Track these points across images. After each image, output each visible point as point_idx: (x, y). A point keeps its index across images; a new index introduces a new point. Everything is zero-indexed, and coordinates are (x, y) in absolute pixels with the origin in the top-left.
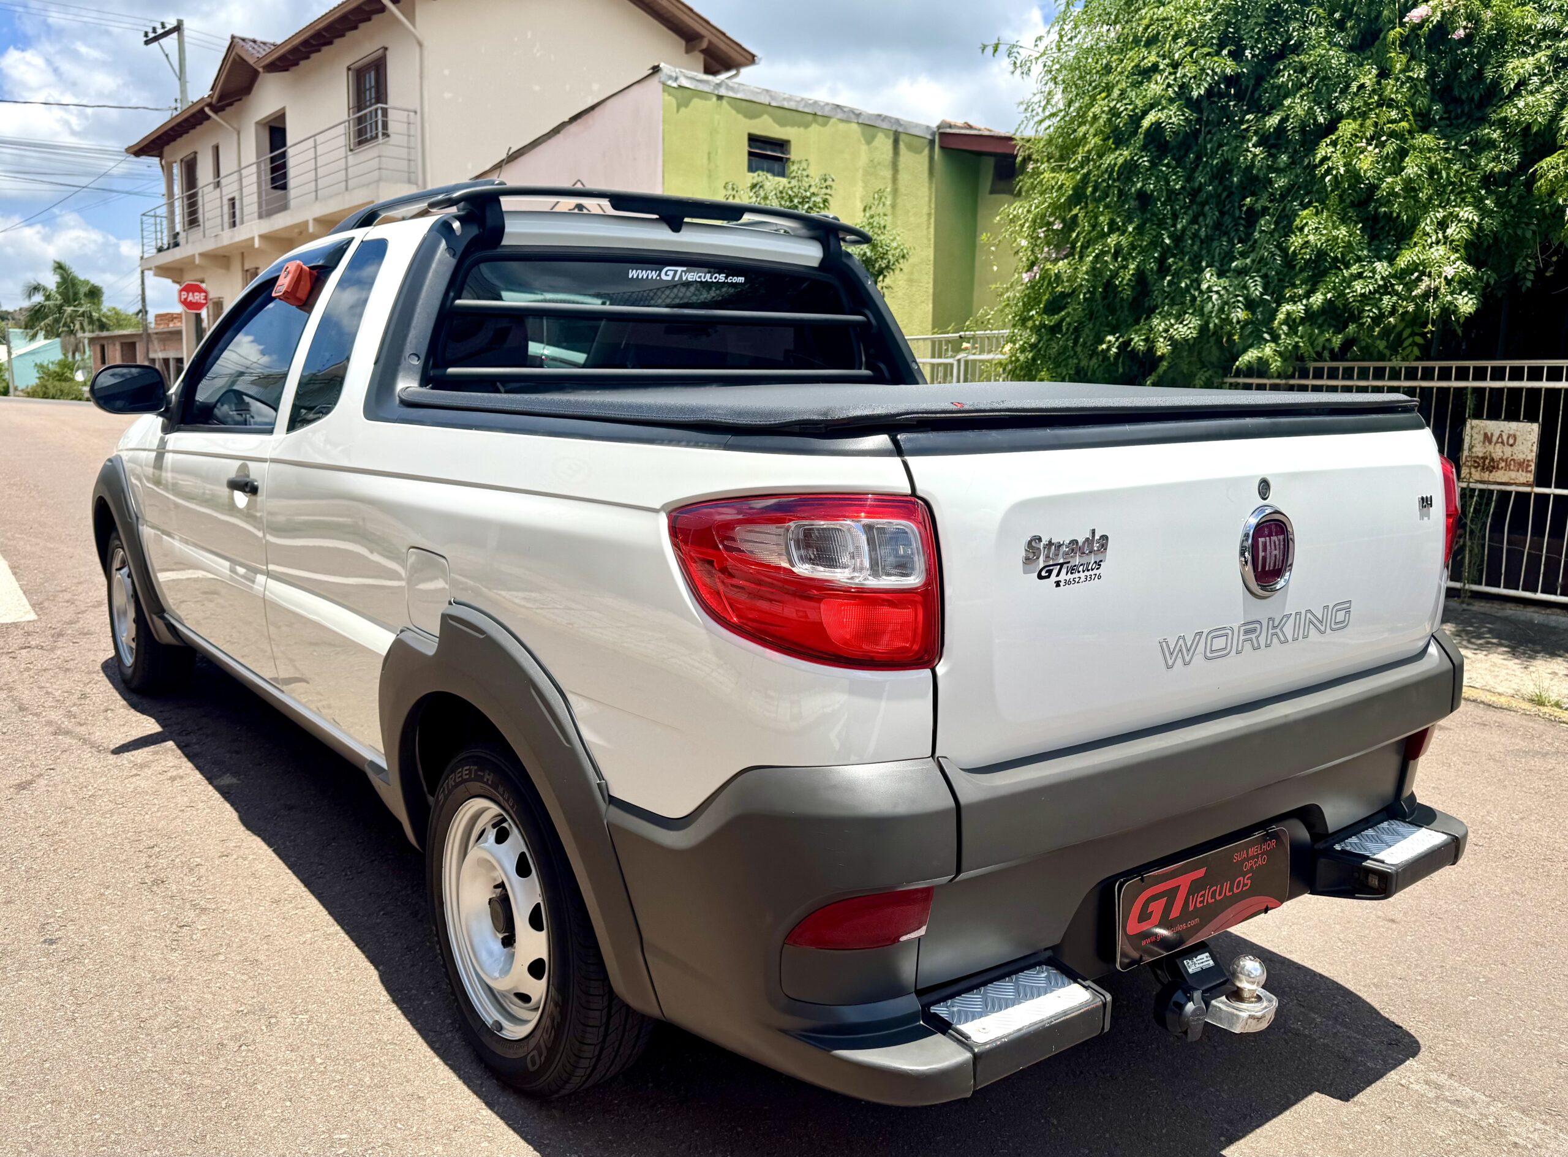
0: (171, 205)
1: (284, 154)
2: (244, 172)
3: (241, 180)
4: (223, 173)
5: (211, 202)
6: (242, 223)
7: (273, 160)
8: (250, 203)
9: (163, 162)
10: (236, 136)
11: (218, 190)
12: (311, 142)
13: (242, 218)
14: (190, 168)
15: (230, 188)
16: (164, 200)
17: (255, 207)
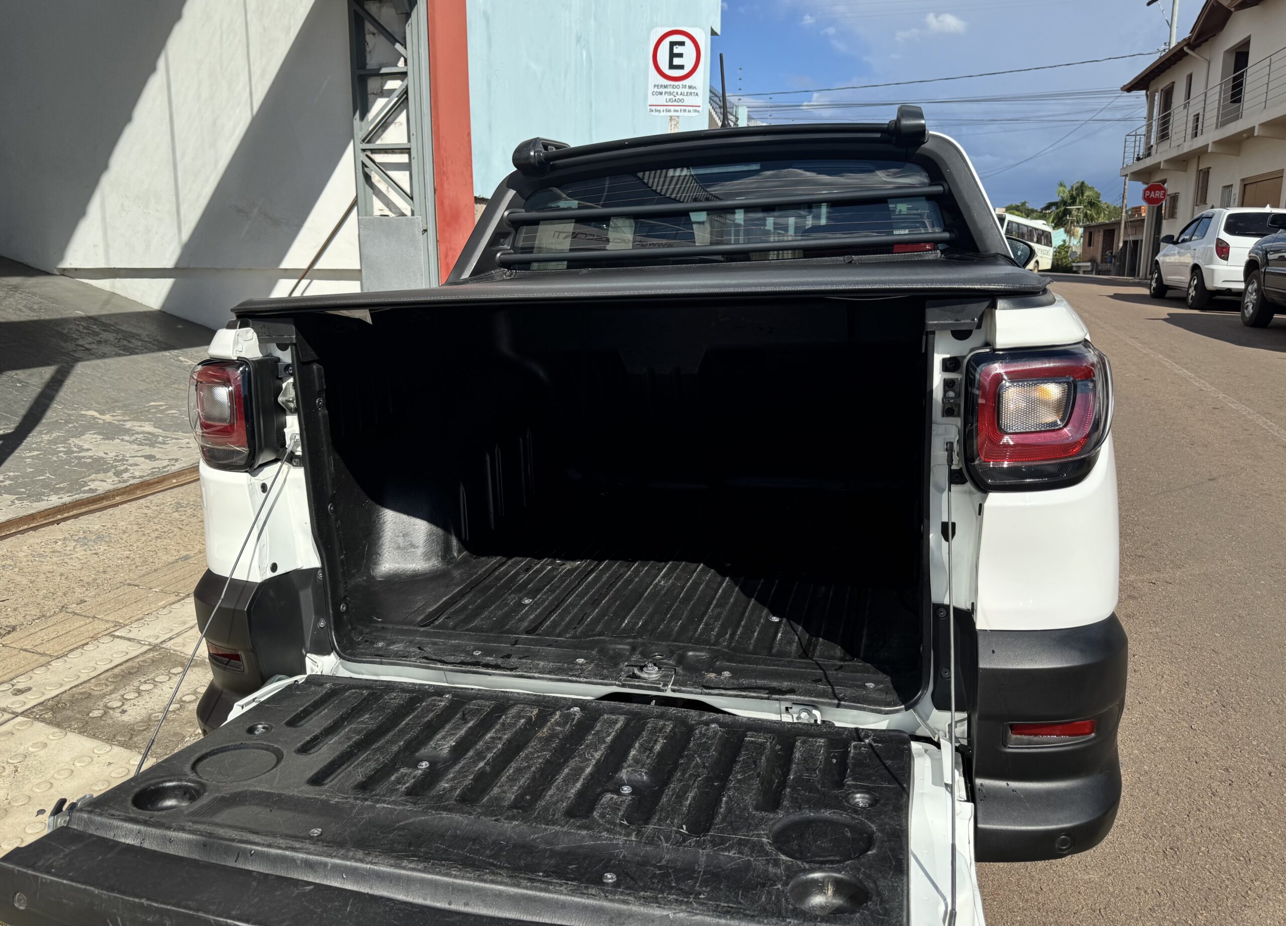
0: (1149, 126)
1: (1242, 75)
2: (1210, 93)
3: (1205, 100)
4: (1191, 97)
5: (1180, 119)
6: (1202, 133)
7: (1235, 79)
8: (1211, 116)
9: (1148, 93)
10: (1206, 65)
11: (1186, 109)
12: (1268, 60)
13: (1202, 130)
14: (1168, 95)
15: (1196, 106)
16: (1144, 122)
17: (1214, 120)
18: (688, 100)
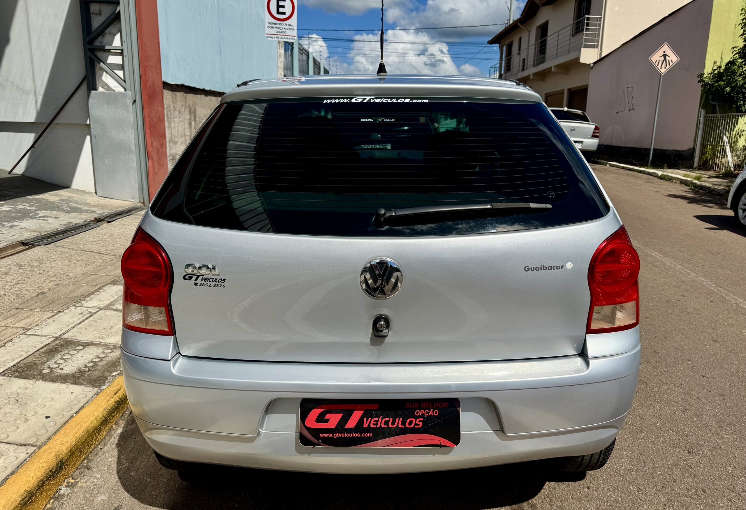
0: (501, 64)
2: (530, 48)
3: (528, 52)
4: (522, 49)
5: (516, 61)
6: (527, 69)
7: (541, 42)
8: (530, 61)
9: (500, 46)
10: (527, 33)
11: (519, 56)
12: (557, 33)
13: (527, 67)
14: (510, 47)
15: (523, 55)
16: (498, 62)
17: (532, 62)
18: (289, 33)
